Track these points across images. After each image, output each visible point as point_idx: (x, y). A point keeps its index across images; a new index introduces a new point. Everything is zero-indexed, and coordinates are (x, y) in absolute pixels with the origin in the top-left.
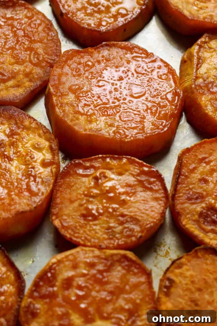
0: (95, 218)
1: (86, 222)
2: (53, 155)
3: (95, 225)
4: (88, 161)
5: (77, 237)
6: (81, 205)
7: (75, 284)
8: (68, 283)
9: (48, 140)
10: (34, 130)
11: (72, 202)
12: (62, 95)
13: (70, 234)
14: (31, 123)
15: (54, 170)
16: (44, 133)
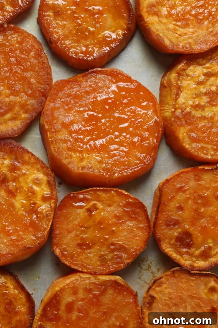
0: (89, 247)
1: (81, 251)
2: (52, 190)
3: (90, 253)
4: (81, 193)
5: (75, 265)
6: (77, 236)
7: (76, 307)
8: (70, 307)
9: (46, 174)
10: (33, 165)
11: (69, 232)
12: (56, 131)
13: (69, 262)
14: (30, 158)
15: (53, 205)
16: (42, 168)
